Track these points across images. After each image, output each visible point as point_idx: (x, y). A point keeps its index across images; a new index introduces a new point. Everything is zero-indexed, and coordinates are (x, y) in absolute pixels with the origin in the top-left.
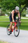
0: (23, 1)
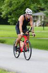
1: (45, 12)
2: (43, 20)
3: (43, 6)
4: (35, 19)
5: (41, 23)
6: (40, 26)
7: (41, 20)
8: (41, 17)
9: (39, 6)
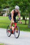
1: (9, 8)
2: (8, 13)
3: (8, 5)
4: (4, 12)
5: (7, 14)
6: (7, 16)
7: (7, 13)
8: (7, 11)
9: (6, 5)
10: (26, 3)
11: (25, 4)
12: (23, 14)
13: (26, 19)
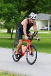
0: (24, 5)
10: (11, 10)
11: (10, 12)
12: (8, 25)
13: (12, 31)
